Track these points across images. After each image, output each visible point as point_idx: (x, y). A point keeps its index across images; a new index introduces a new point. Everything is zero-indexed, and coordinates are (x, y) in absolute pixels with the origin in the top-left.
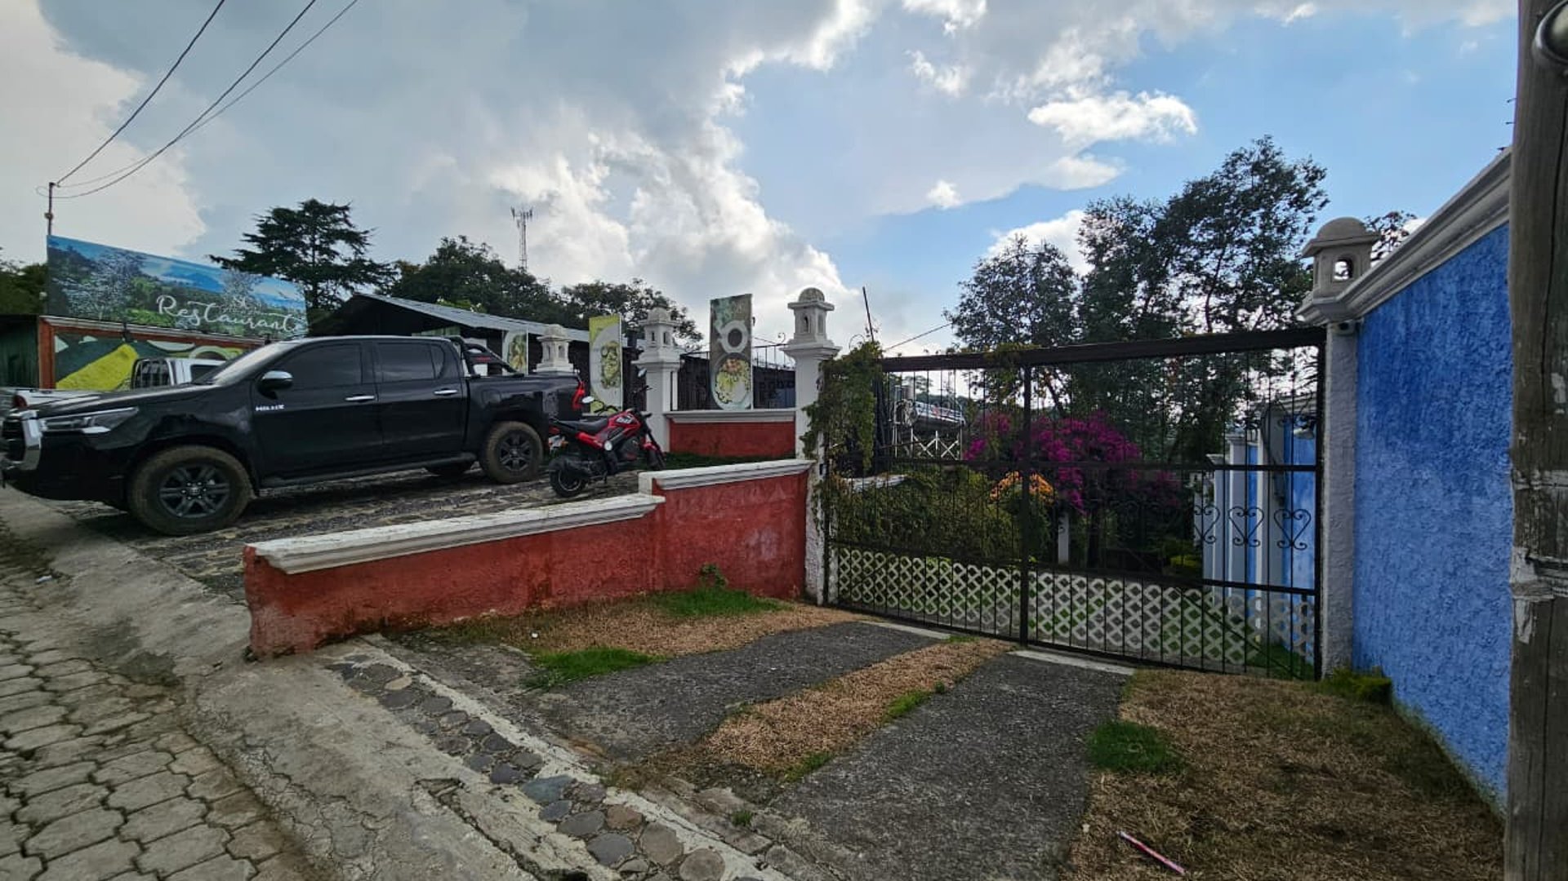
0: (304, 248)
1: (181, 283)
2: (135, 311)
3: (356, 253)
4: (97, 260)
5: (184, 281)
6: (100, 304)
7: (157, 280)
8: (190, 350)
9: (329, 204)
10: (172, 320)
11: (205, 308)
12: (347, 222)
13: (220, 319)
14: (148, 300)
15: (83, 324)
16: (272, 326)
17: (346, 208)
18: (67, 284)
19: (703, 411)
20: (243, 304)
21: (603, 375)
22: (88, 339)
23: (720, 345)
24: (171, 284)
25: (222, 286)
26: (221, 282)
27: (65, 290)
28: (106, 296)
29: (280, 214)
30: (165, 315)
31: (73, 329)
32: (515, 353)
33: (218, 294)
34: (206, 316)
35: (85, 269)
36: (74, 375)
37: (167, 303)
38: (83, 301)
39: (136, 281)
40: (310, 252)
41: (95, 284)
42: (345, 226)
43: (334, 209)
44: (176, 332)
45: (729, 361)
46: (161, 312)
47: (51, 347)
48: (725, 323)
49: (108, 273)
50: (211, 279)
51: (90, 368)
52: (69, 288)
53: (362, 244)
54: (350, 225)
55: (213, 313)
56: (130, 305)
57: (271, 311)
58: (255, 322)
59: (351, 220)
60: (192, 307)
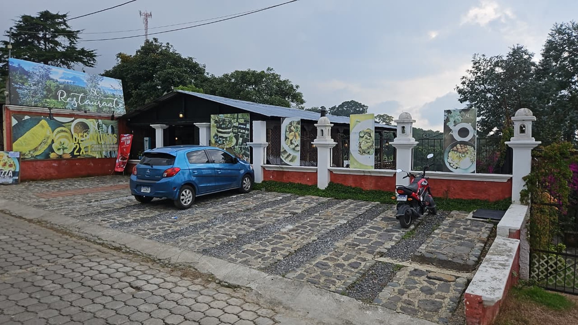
0: (39, 39)
1: (68, 82)
2: (48, 100)
3: (70, 44)
4: (31, 71)
5: (69, 81)
6: (33, 97)
7: (57, 81)
8: (73, 121)
9: (55, 13)
10: (65, 104)
11: (79, 96)
12: (65, 24)
13: (86, 103)
14: (54, 93)
15: (25, 109)
16: (109, 105)
17: (65, 16)
18: (18, 86)
19: (437, 172)
20: (95, 93)
21: (360, 147)
22: (27, 117)
23: (452, 136)
24: (63, 83)
25: (86, 83)
26: (85, 81)
27: (17, 90)
28: (35, 92)
29: (26, 19)
30: (62, 101)
31: (19, 112)
32: (291, 131)
33: (84, 88)
34: (79, 102)
35: (25, 77)
36: (20, 139)
37: (62, 95)
38: (25, 96)
39: (48, 83)
40: (42, 42)
41: (30, 85)
42: (63, 27)
43: (58, 16)
44: (67, 112)
45: (458, 145)
46: (60, 100)
47: (10, 123)
48: (455, 123)
49: (36, 78)
50: (81, 80)
51: (27, 135)
52: (19, 88)
53: (74, 38)
54: (67, 26)
55: (83, 99)
56: (46, 97)
57: (108, 97)
58: (101, 104)
59: (68, 23)
60: (73, 96)
